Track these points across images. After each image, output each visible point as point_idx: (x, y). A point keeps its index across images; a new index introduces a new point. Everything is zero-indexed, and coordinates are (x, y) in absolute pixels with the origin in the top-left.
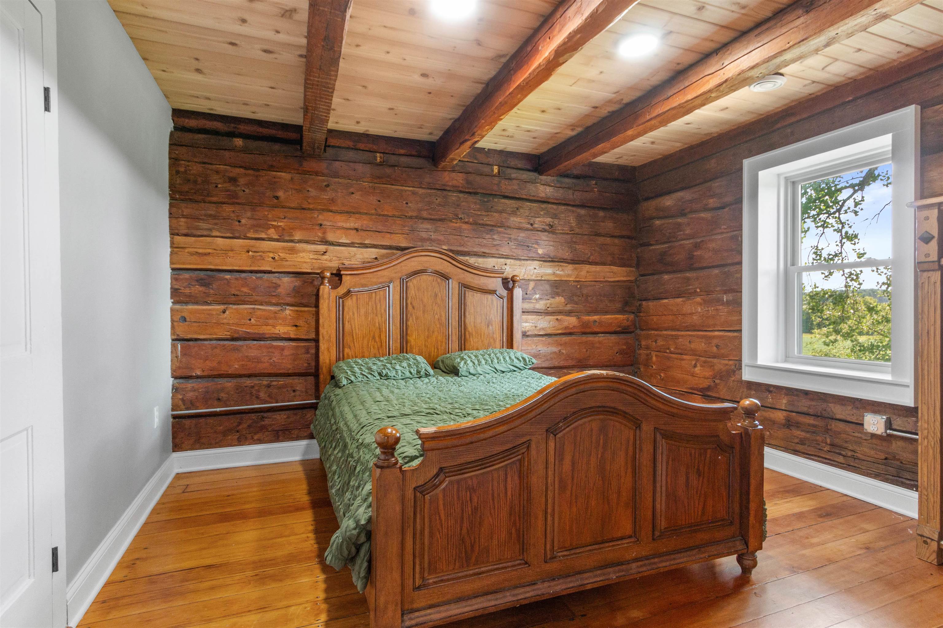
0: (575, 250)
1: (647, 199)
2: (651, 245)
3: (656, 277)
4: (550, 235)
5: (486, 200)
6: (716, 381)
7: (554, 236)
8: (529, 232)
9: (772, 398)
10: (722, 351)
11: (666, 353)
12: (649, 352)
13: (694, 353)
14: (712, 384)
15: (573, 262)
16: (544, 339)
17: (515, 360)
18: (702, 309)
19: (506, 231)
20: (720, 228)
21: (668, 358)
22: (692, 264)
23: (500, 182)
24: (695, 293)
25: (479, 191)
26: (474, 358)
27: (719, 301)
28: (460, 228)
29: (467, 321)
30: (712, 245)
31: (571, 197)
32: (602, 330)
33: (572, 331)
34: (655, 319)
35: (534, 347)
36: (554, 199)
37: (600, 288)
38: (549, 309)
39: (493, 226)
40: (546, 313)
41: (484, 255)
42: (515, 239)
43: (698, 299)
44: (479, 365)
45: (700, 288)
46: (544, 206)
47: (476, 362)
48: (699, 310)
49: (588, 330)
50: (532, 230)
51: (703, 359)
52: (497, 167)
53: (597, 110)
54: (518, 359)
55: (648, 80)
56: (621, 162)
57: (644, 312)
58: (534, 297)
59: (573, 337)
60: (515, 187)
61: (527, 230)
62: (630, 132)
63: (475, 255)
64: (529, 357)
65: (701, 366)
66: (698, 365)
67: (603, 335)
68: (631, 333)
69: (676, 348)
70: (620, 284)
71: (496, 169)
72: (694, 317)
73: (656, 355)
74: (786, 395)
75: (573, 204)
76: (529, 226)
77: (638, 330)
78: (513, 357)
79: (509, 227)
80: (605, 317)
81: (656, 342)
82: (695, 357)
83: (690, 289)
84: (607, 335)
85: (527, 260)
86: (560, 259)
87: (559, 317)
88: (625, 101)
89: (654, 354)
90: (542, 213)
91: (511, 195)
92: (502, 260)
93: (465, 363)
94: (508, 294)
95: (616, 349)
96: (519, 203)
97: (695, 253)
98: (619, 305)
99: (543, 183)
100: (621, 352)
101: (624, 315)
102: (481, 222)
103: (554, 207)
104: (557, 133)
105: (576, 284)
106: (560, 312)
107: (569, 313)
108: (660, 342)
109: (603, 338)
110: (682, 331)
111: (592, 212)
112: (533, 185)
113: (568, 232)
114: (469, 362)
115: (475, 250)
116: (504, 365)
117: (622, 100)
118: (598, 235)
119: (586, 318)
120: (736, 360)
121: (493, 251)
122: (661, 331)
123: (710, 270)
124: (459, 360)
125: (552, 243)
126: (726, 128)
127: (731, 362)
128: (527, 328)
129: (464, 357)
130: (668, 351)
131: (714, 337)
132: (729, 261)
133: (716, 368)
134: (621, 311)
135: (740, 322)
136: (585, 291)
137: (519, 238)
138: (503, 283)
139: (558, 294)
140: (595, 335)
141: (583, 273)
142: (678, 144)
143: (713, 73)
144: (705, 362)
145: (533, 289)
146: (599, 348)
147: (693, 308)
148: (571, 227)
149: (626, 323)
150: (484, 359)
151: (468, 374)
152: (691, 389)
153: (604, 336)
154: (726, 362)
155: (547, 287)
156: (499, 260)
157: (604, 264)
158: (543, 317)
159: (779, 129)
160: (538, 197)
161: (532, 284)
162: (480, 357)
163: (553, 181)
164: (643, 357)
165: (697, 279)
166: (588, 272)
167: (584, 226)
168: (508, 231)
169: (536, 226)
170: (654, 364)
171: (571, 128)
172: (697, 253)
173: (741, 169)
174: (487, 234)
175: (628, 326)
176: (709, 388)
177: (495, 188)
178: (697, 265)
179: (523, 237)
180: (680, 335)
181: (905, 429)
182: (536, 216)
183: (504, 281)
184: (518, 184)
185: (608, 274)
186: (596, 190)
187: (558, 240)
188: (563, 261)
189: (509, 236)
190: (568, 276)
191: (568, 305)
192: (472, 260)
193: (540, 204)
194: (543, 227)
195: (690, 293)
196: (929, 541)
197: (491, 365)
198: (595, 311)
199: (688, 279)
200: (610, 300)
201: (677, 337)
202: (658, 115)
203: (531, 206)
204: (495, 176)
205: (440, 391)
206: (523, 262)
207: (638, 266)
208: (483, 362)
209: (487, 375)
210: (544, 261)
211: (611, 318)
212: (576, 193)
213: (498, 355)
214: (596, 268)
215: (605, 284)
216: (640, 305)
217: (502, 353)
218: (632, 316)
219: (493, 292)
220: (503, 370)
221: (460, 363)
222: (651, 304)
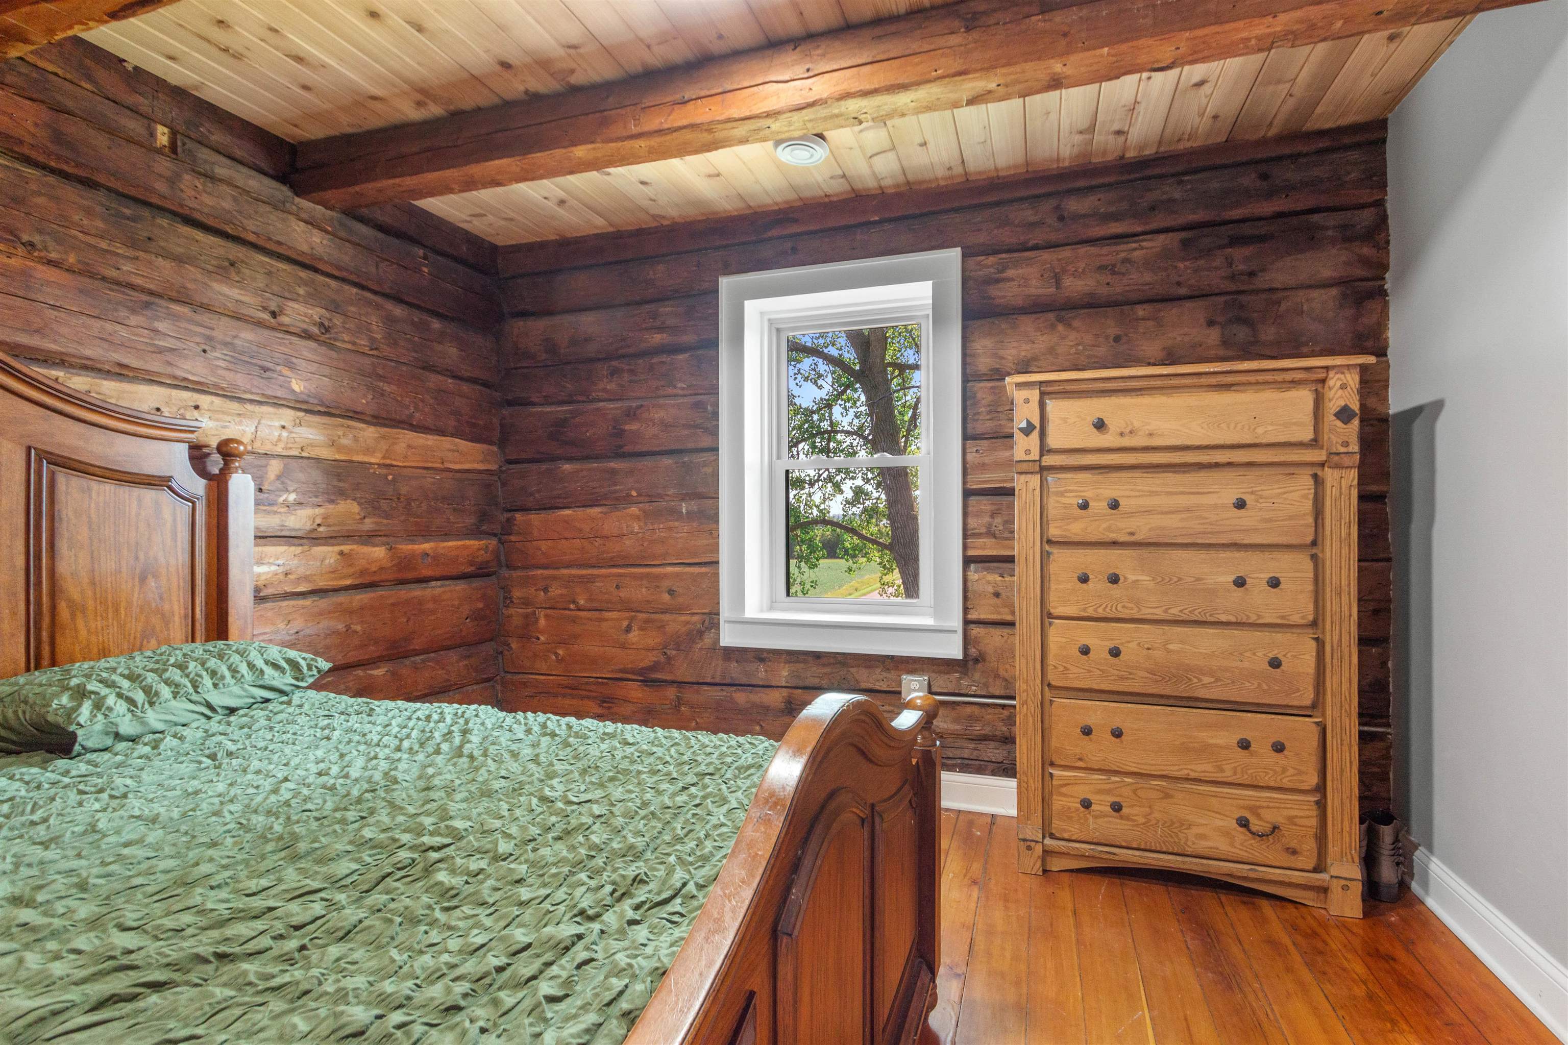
0: (382, 395)
1: (523, 314)
2: (534, 404)
3: (544, 467)
4: (323, 350)
5: (127, 212)
6: (668, 652)
7: (334, 354)
8: (266, 332)
9: (766, 671)
10: (681, 600)
11: (569, 609)
12: (530, 610)
13: (627, 606)
14: (662, 659)
15: (378, 420)
16: (307, 602)
17: (269, 671)
18: (640, 528)
19: (198, 318)
20: (675, 387)
21: (574, 620)
22: (621, 447)
23: (178, 176)
24: (627, 500)
25: (101, 179)
26: (125, 684)
27: (675, 513)
28: (25, 274)
29: (63, 567)
30: (658, 415)
31: (373, 270)
32: (438, 572)
33: (376, 578)
34: (544, 546)
35: (282, 626)
36: (331, 264)
37: (433, 484)
38: (321, 529)
39: (151, 293)
40: (311, 538)
41: (122, 373)
42: (226, 344)
43: (634, 510)
44: (151, 704)
45: (636, 490)
46: (304, 274)
47: (140, 697)
48: (636, 529)
49: (410, 575)
50: (273, 329)
51: (644, 616)
52: (166, 130)
53: (507, 75)
54: (275, 666)
55: (649, 47)
56: (478, 227)
57: (519, 534)
58: (281, 500)
59: (380, 592)
60: (227, 204)
61: (260, 324)
62: (580, 152)
63: (85, 368)
64: (304, 655)
65: (641, 629)
66: (635, 628)
67: (439, 583)
68: (488, 575)
69: (590, 600)
70: (471, 476)
71: (162, 136)
72: (627, 542)
73: (546, 616)
74: (788, 662)
75: (379, 289)
76: (266, 316)
77: (504, 569)
78: (260, 663)
79: (206, 308)
80: (446, 544)
81: (546, 590)
82: (627, 614)
83: (615, 492)
84: (447, 582)
85: (260, 403)
86: (348, 410)
87: (346, 548)
88: (574, 80)
89: (541, 614)
90: (301, 291)
91: (210, 222)
92: (186, 395)
93: (98, 706)
94: (208, 489)
95: (466, 610)
96: (236, 251)
97: (627, 427)
98: (470, 520)
99: (304, 215)
100: (477, 616)
101: (480, 539)
102: (112, 273)
103: (333, 283)
104: (374, 98)
105: (384, 471)
106: (348, 537)
107: (368, 538)
108: (556, 591)
109: (442, 589)
110: (601, 567)
111: (417, 316)
112: (280, 214)
113: (366, 350)
114: (111, 700)
115: (88, 352)
116: (236, 690)
117: (572, 71)
118: (429, 368)
119: (407, 548)
120: (704, 614)
121: (154, 365)
122: (557, 568)
123: (658, 457)
124: (65, 700)
125: (327, 371)
126: (691, 213)
127: (695, 618)
128: (263, 578)
129: (89, 687)
130: (572, 606)
131: (666, 576)
132: (690, 445)
133: (668, 629)
134: (475, 532)
135: (715, 548)
136: (404, 490)
137: (237, 342)
138: (191, 458)
139: (343, 494)
140: (424, 585)
141: (401, 448)
142: (600, 222)
143: (787, 82)
144: (647, 621)
145: (278, 477)
146: (433, 612)
147: (624, 526)
148: (372, 340)
149: (483, 556)
150: (168, 682)
151: (109, 742)
152: (621, 671)
153: (442, 586)
154: (688, 618)
155: (316, 475)
156: (175, 393)
157: (441, 432)
158: (306, 548)
159: (770, 239)
160: (290, 248)
161: (275, 467)
162: (151, 678)
163: (332, 219)
164: (517, 621)
165: (631, 472)
166: (409, 446)
167: (402, 343)
168: (205, 318)
169: (285, 320)
170: (542, 633)
171: (419, 97)
172: (633, 427)
173: (716, 291)
174: (133, 311)
175: (488, 562)
176: (655, 667)
177: (161, 187)
178: (628, 448)
179: (250, 342)
180: (599, 576)
181: (945, 691)
182: (287, 295)
183: (196, 453)
184: (235, 199)
185: (450, 454)
186: (426, 270)
187: (342, 365)
188: (354, 415)
189: (208, 332)
190: (368, 451)
191: (367, 520)
192: (78, 382)
193: (296, 267)
194: (305, 326)
195: (617, 499)
196: (1033, 844)
197: (195, 697)
198: (425, 533)
199: (613, 472)
200: (455, 510)
201: (591, 579)
202: (661, 131)
203: (272, 266)
204: (159, 151)
205: (45, 845)
206: (248, 406)
207: (503, 442)
208: (166, 692)
209: (186, 732)
210: (307, 411)
211: (458, 548)
212: (383, 265)
213: (212, 663)
214: (427, 439)
215: (445, 474)
216: (508, 520)
217: (221, 657)
218: (494, 542)
219: (161, 482)
220: (233, 703)
221: (75, 709)
222: (535, 519)
